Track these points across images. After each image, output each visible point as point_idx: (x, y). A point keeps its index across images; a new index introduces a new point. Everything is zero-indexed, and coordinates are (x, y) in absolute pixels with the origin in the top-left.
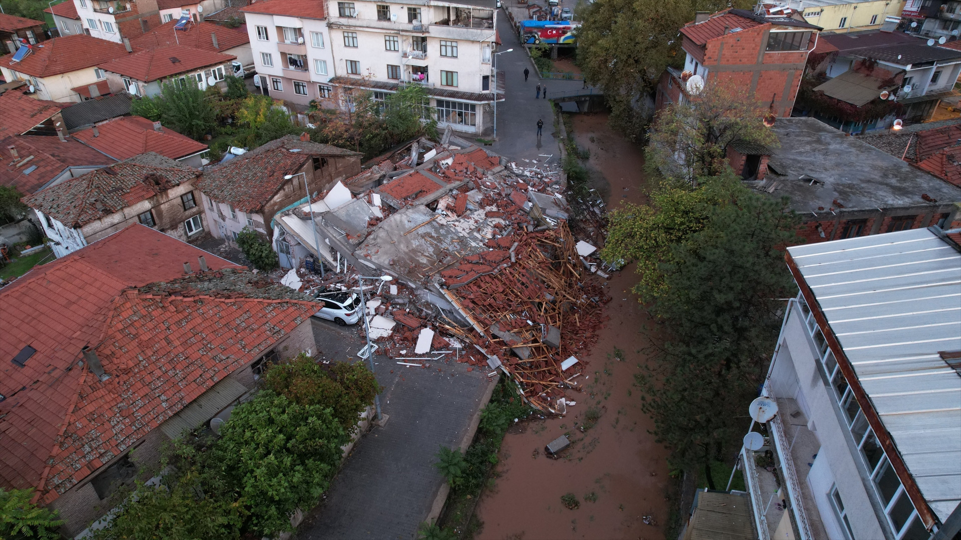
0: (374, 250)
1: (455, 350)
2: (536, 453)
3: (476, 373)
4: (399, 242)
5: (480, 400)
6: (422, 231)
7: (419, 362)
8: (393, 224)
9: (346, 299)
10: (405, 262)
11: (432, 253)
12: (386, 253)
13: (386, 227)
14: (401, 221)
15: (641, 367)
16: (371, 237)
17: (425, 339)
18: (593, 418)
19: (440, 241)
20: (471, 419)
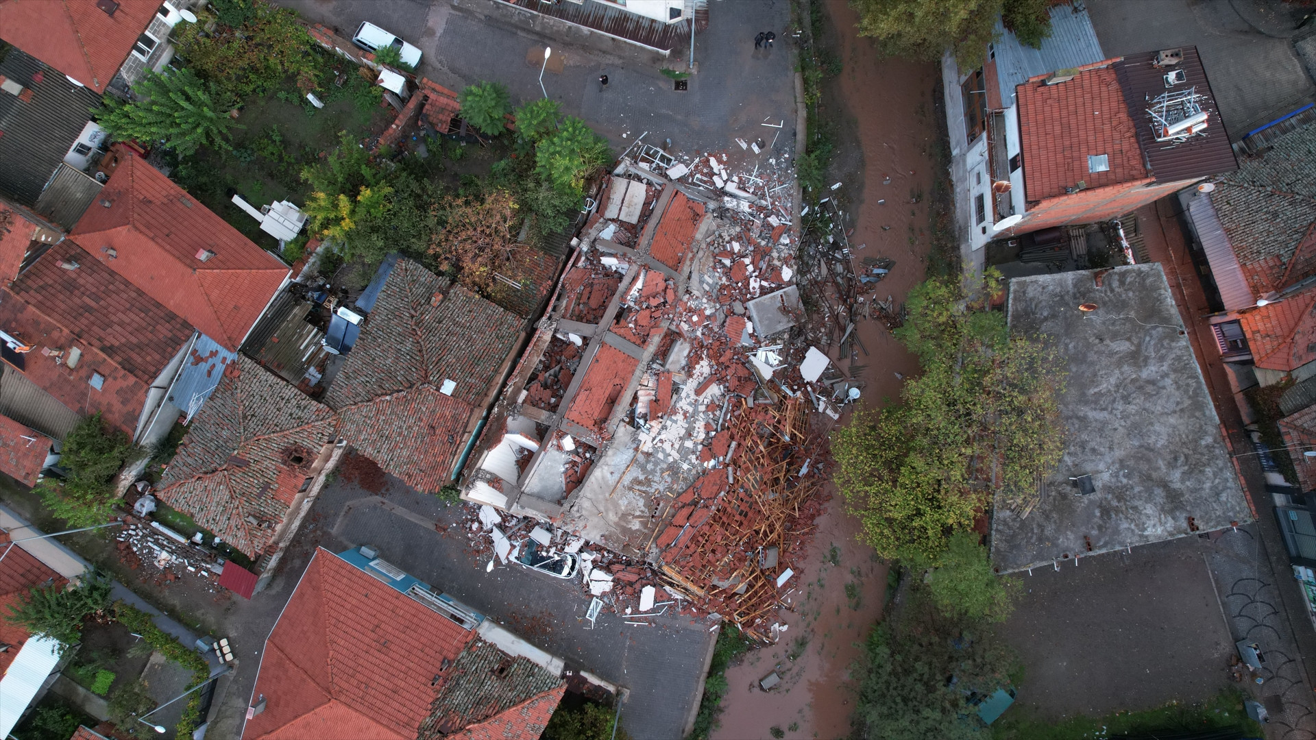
0: (581, 524)
1: (676, 600)
2: (751, 686)
3: (698, 626)
4: (607, 511)
5: (704, 659)
6: (627, 480)
7: (646, 619)
8: (596, 486)
9: (562, 568)
10: (618, 537)
11: (643, 508)
12: (595, 527)
13: (589, 495)
14: (603, 478)
15: (853, 573)
16: (575, 508)
17: (648, 596)
18: (802, 643)
19: (648, 482)
20: (698, 682)
